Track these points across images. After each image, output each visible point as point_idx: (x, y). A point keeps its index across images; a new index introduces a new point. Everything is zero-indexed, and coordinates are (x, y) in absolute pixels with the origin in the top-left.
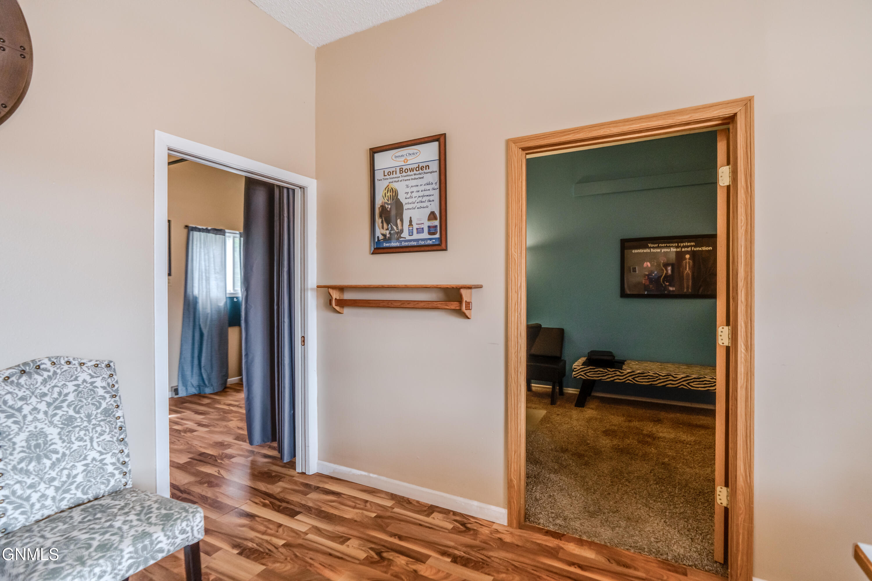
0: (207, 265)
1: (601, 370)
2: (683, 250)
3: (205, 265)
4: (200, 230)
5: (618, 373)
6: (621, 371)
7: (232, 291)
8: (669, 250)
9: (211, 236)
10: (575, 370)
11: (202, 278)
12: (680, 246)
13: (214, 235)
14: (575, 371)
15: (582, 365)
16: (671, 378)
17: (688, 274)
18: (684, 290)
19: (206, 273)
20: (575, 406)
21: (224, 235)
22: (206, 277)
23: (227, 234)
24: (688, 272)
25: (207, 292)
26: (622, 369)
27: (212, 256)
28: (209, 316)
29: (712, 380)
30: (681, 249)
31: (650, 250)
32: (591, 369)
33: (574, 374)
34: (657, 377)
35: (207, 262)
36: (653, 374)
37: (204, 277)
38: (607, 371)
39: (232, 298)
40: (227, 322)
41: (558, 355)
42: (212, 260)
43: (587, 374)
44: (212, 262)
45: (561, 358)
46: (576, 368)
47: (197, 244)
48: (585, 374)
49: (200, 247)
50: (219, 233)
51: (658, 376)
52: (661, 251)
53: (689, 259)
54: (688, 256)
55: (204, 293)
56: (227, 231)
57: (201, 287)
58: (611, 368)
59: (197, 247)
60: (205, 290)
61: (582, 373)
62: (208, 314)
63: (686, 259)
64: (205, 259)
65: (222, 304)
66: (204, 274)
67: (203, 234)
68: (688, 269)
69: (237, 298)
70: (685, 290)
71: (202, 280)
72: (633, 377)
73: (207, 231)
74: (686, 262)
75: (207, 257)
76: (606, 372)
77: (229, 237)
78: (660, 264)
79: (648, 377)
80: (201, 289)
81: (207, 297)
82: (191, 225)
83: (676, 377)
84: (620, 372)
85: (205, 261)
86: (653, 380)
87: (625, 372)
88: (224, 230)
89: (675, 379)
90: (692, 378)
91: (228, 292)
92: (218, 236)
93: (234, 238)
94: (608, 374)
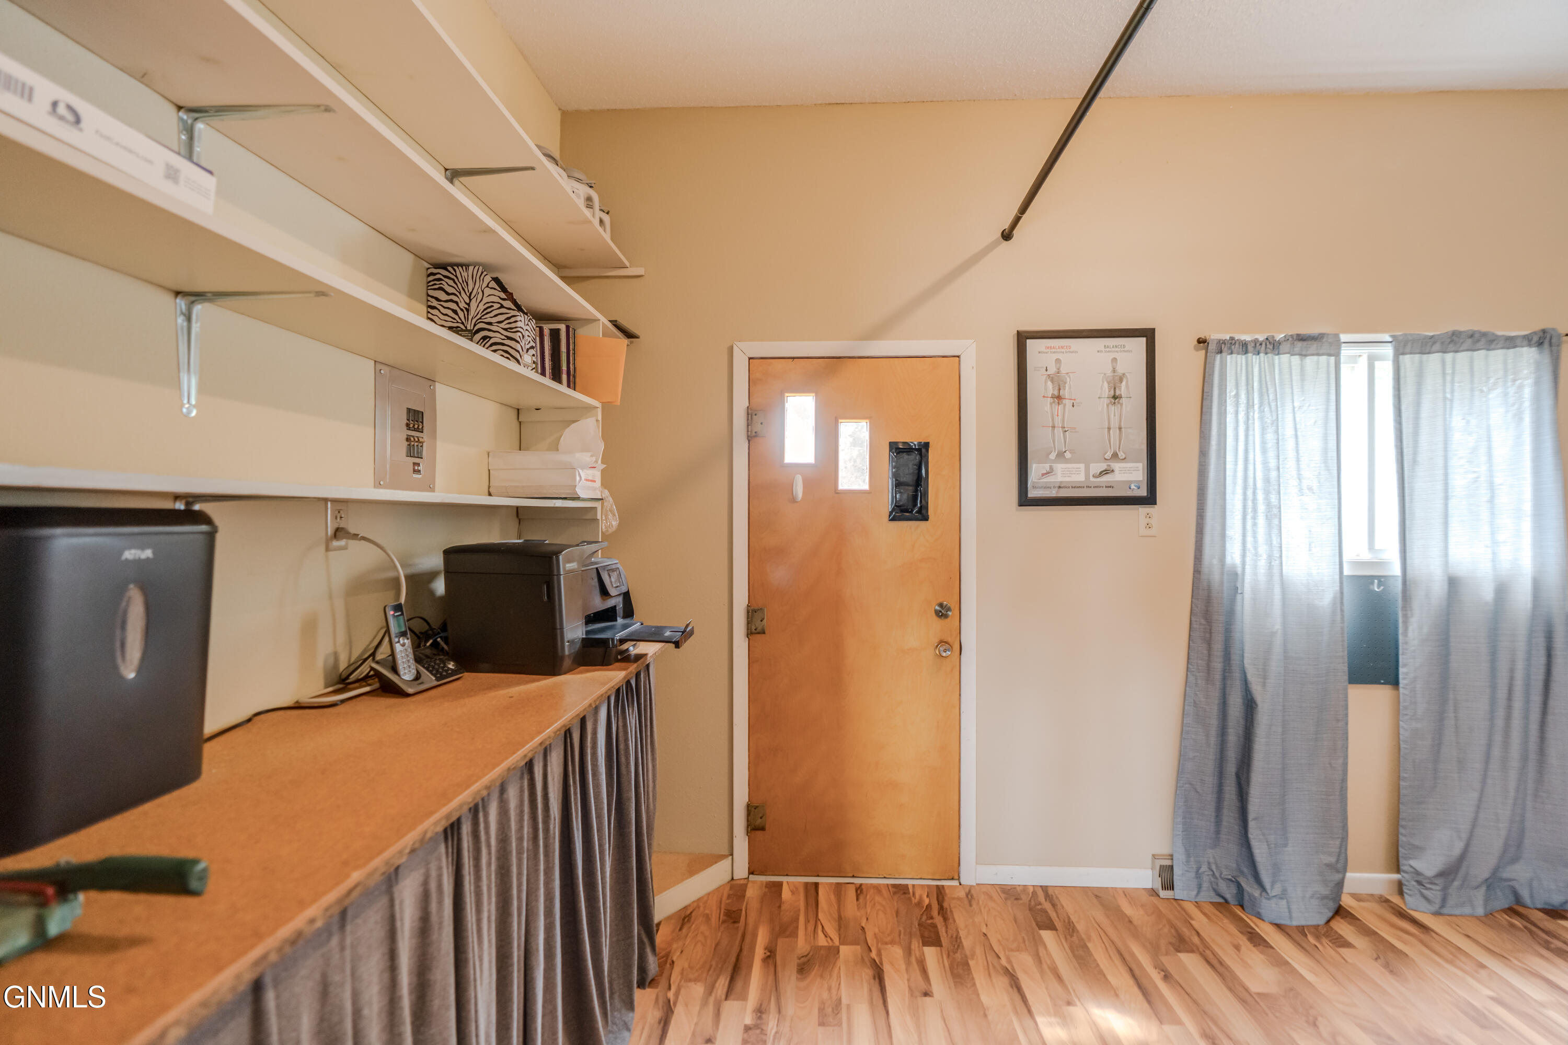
0: (1272, 463)
3: (1265, 463)
4: (1244, 348)
7: (1366, 556)
9: (1285, 361)
11: (1255, 510)
13: (1296, 360)
19: (1267, 493)
21: (1337, 355)
22: (1269, 505)
23: (1345, 352)
25: (1270, 558)
27: (1289, 432)
28: (1278, 641)
35: (1271, 454)
37: (1261, 508)
39: (1364, 582)
40: (1343, 668)
42: (1290, 445)
44: (1291, 454)
47: (1237, 396)
49: (1249, 405)
50: (1314, 346)
55: (1262, 563)
56: (1344, 337)
57: (1249, 539)
59: (1237, 405)
60: (1263, 549)
62: (1273, 634)
64: (1264, 443)
65: (1326, 599)
66: (1260, 496)
67: (1257, 361)
69: (1382, 580)
71: (1254, 518)
73: (1272, 346)
75: (1270, 436)
77: (1354, 359)
80: (1249, 545)
81: (1270, 575)
82: (1215, 336)
85: (1264, 451)
88: (1337, 336)
91: (1349, 555)
92: (1310, 361)
93: (1372, 360)
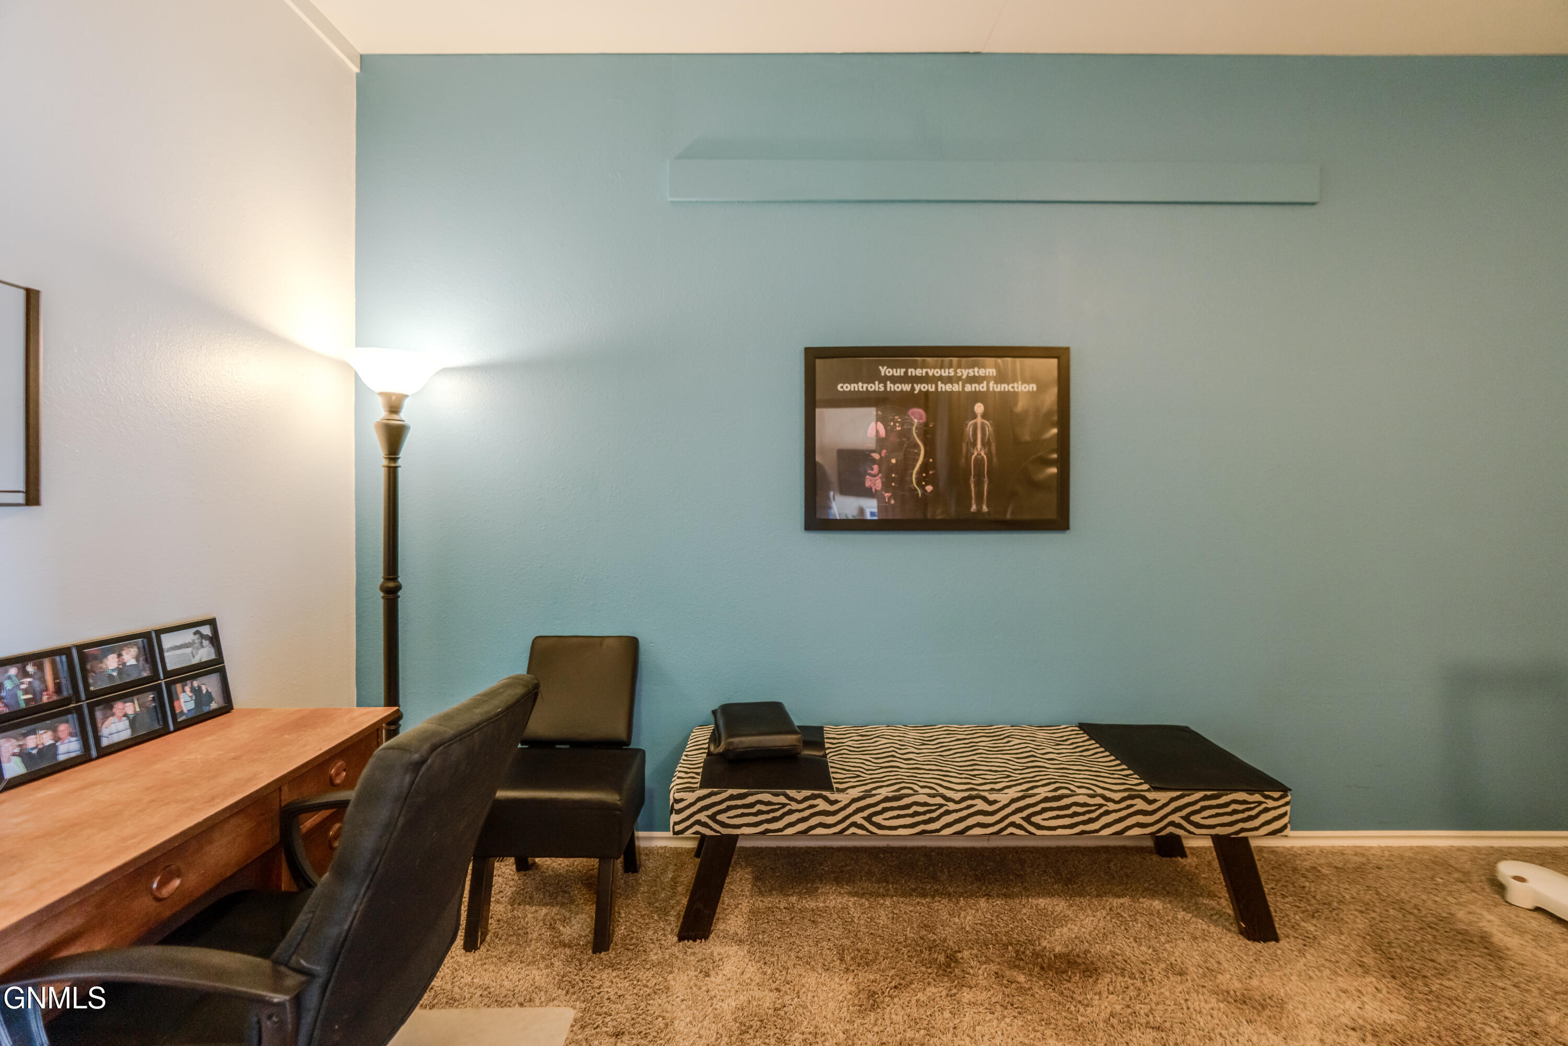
1: (766, 797)
2: (968, 388)
5: (822, 805)
6: (832, 796)
8: (933, 389)
10: (677, 807)
12: (959, 378)
14: (679, 812)
15: (701, 787)
16: (981, 805)
17: (979, 461)
18: (970, 506)
20: (681, 938)
24: (979, 454)
26: (830, 788)
29: (1091, 801)
30: (963, 387)
31: (885, 387)
32: (732, 798)
33: (676, 824)
34: (941, 806)
36: (929, 795)
38: (785, 801)
41: (620, 732)
43: (720, 817)
45: (628, 743)
46: (682, 800)
48: (713, 817)
51: (943, 802)
52: (913, 389)
53: (985, 416)
54: (979, 408)
58: (799, 787)
61: (702, 817)
63: (974, 416)
68: (979, 446)
70: (974, 508)
72: (866, 813)
74: (975, 426)
76: (784, 805)
78: (911, 430)
79: (915, 808)
83: (995, 802)
84: (826, 799)
86: (928, 816)
87: (844, 798)
89: (991, 808)
90: (1038, 798)
94: (791, 812)
